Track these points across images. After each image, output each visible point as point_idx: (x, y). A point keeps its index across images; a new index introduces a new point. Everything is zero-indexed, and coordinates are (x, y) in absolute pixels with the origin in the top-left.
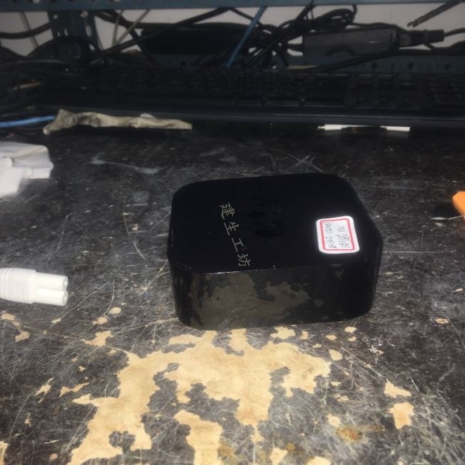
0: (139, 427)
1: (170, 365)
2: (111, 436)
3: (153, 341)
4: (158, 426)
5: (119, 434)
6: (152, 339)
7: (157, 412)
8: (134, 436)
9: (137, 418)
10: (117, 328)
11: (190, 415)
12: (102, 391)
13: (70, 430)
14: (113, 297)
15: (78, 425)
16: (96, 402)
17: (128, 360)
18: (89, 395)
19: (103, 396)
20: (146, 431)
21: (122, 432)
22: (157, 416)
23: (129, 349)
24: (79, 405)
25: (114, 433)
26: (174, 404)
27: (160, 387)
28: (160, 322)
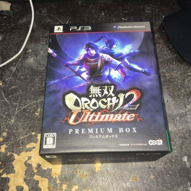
0: (24, 183)
1: (29, 157)
2: (16, 188)
3: (21, 148)
4: (29, 182)
5: (19, 187)
6: (20, 146)
7: (28, 177)
8: (23, 187)
9: (22, 180)
10: (7, 143)
11: (38, 176)
12: (9, 171)
13: (4, 188)
14: (2, 127)
15: (5, 185)
16: (9, 176)
17: (14, 157)
18: (6, 173)
19: (10, 173)
20: (26, 184)
21: (19, 186)
22: (28, 178)
23: (14, 152)
24: (4, 178)
25: (17, 186)
26: (33, 173)
27: (27, 167)
28: (22, 138)
